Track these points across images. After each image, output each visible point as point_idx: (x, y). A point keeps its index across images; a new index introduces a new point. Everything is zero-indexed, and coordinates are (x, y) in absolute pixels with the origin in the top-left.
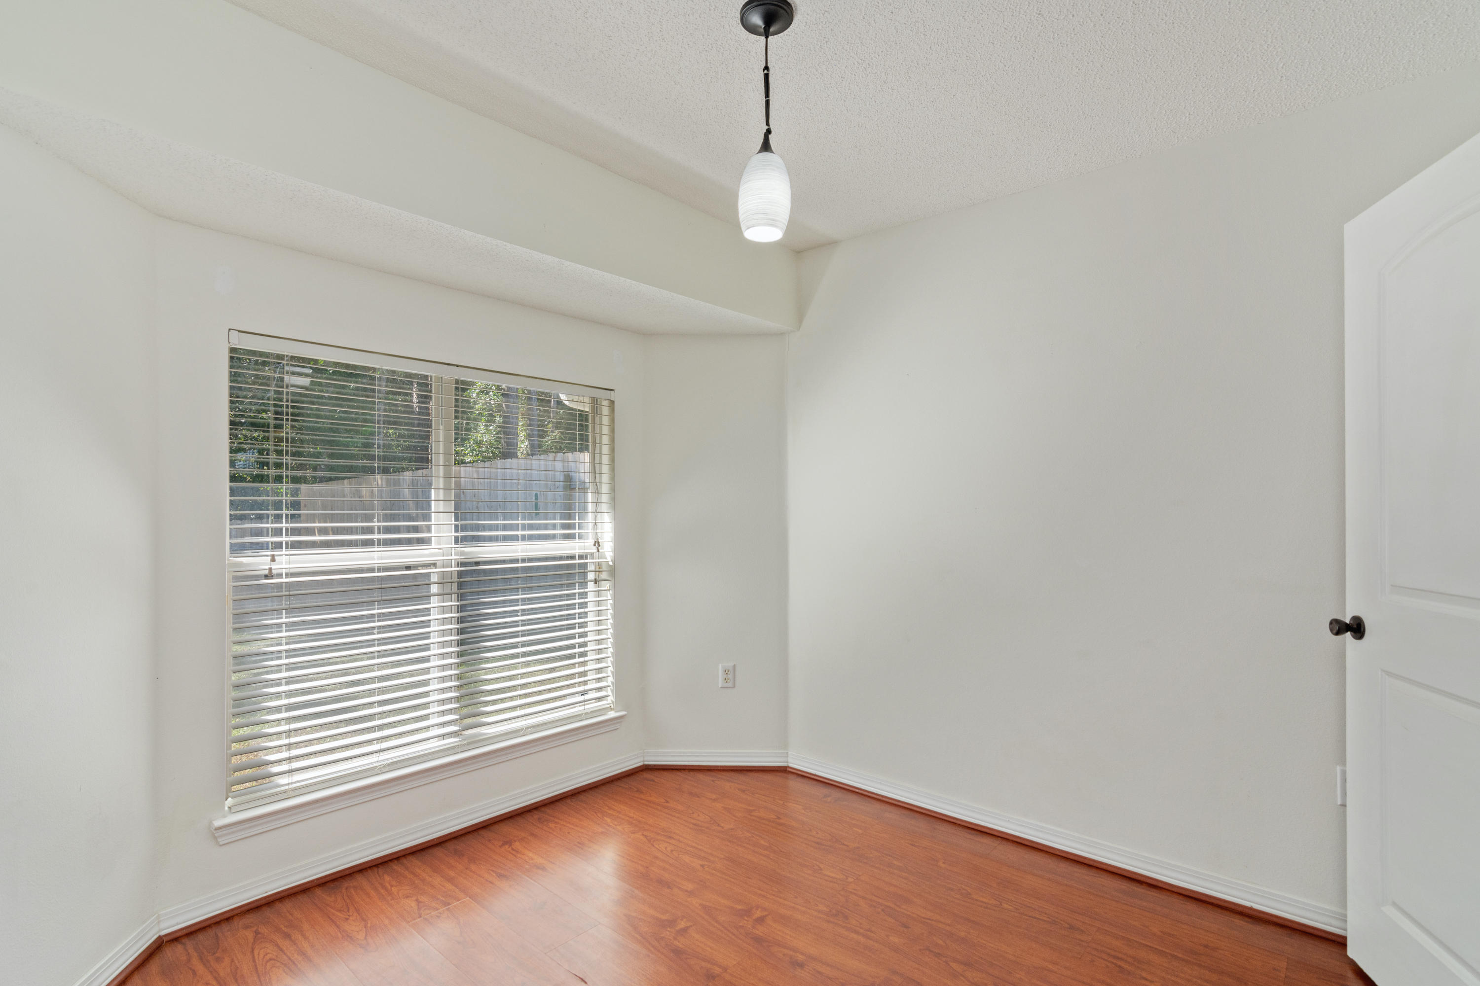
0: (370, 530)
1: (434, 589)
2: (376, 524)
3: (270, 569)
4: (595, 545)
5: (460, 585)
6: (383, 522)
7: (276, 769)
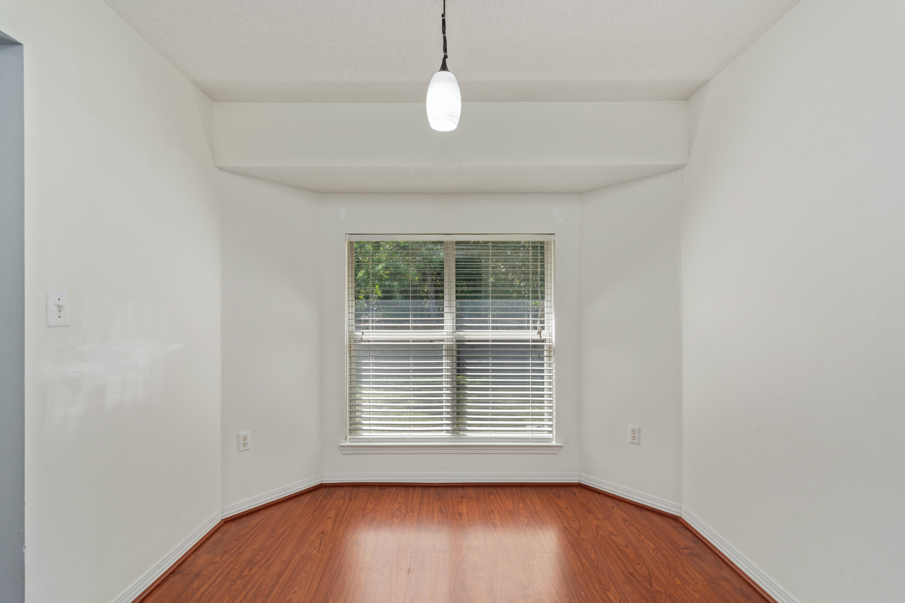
0: (408, 321)
1: (444, 353)
2: (411, 318)
3: (362, 338)
4: (538, 334)
5: (458, 352)
6: (413, 318)
7: (364, 428)
